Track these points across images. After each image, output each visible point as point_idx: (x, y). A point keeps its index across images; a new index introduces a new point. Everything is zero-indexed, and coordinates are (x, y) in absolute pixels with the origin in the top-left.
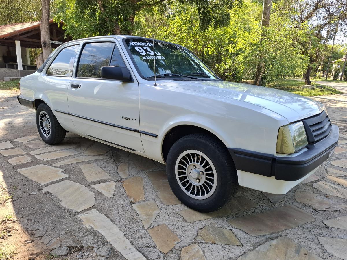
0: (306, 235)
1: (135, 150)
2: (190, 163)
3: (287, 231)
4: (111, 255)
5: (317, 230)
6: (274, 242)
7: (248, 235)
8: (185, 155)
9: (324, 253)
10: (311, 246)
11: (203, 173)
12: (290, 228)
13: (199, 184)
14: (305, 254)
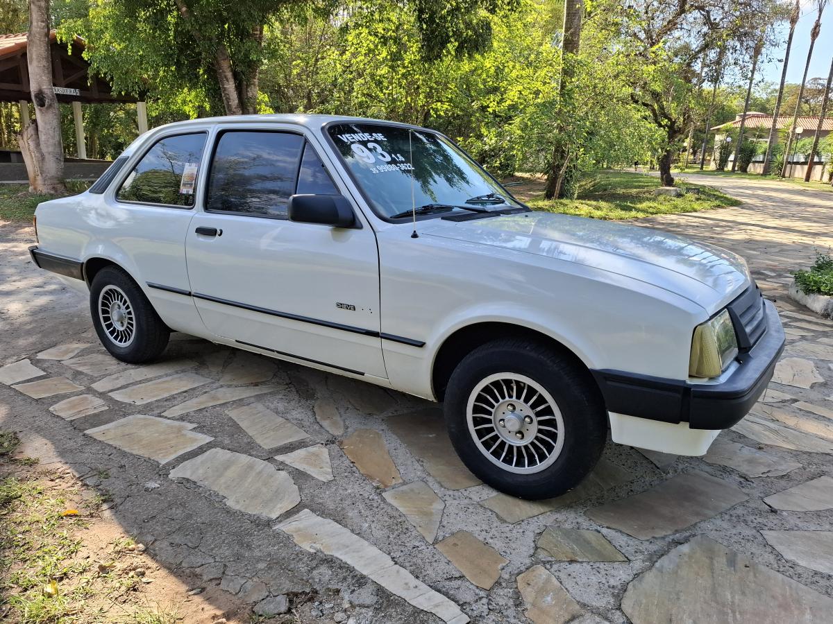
0: (739, 529)
1: (363, 374)
2: (501, 400)
3: (703, 525)
4: (383, 602)
5: (757, 517)
6: (685, 548)
7: (634, 540)
8: (491, 384)
9: (779, 562)
10: (753, 550)
11: (532, 420)
12: (706, 518)
13: (522, 443)
14: (746, 566)
